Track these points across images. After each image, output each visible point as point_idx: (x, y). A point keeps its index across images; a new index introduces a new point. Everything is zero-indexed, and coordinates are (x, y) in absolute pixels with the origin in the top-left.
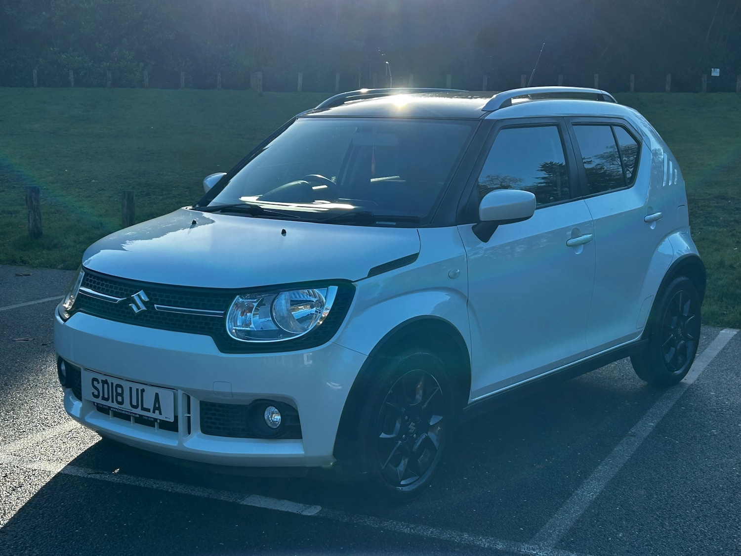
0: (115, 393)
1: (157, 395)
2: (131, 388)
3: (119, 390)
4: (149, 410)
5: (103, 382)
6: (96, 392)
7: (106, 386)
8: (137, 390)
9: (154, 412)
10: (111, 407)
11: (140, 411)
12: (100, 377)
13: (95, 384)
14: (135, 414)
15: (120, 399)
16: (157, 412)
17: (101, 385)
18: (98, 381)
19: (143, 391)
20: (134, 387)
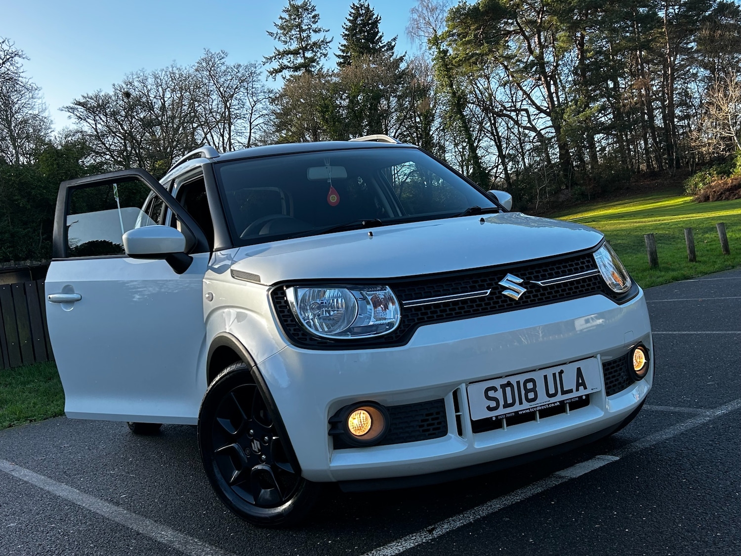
0: (523, 392)
1: (579, 370)
2: (545, 377)
3: (530, 386)
4: (571, 391)
5: (503, 387)
6: (493, 404)
7: (508, 389)
8: (554, 375)
9: (577, 390)
10: (520, 411)
11: (560, 398)
12: (497, 383)
13: (491, 394)
14: (554, 403)
15: (531, 395)
16: (581, 388)
17: (500, 391)
18: (494, 389)
19: (561, 372)
20: (549, 372)
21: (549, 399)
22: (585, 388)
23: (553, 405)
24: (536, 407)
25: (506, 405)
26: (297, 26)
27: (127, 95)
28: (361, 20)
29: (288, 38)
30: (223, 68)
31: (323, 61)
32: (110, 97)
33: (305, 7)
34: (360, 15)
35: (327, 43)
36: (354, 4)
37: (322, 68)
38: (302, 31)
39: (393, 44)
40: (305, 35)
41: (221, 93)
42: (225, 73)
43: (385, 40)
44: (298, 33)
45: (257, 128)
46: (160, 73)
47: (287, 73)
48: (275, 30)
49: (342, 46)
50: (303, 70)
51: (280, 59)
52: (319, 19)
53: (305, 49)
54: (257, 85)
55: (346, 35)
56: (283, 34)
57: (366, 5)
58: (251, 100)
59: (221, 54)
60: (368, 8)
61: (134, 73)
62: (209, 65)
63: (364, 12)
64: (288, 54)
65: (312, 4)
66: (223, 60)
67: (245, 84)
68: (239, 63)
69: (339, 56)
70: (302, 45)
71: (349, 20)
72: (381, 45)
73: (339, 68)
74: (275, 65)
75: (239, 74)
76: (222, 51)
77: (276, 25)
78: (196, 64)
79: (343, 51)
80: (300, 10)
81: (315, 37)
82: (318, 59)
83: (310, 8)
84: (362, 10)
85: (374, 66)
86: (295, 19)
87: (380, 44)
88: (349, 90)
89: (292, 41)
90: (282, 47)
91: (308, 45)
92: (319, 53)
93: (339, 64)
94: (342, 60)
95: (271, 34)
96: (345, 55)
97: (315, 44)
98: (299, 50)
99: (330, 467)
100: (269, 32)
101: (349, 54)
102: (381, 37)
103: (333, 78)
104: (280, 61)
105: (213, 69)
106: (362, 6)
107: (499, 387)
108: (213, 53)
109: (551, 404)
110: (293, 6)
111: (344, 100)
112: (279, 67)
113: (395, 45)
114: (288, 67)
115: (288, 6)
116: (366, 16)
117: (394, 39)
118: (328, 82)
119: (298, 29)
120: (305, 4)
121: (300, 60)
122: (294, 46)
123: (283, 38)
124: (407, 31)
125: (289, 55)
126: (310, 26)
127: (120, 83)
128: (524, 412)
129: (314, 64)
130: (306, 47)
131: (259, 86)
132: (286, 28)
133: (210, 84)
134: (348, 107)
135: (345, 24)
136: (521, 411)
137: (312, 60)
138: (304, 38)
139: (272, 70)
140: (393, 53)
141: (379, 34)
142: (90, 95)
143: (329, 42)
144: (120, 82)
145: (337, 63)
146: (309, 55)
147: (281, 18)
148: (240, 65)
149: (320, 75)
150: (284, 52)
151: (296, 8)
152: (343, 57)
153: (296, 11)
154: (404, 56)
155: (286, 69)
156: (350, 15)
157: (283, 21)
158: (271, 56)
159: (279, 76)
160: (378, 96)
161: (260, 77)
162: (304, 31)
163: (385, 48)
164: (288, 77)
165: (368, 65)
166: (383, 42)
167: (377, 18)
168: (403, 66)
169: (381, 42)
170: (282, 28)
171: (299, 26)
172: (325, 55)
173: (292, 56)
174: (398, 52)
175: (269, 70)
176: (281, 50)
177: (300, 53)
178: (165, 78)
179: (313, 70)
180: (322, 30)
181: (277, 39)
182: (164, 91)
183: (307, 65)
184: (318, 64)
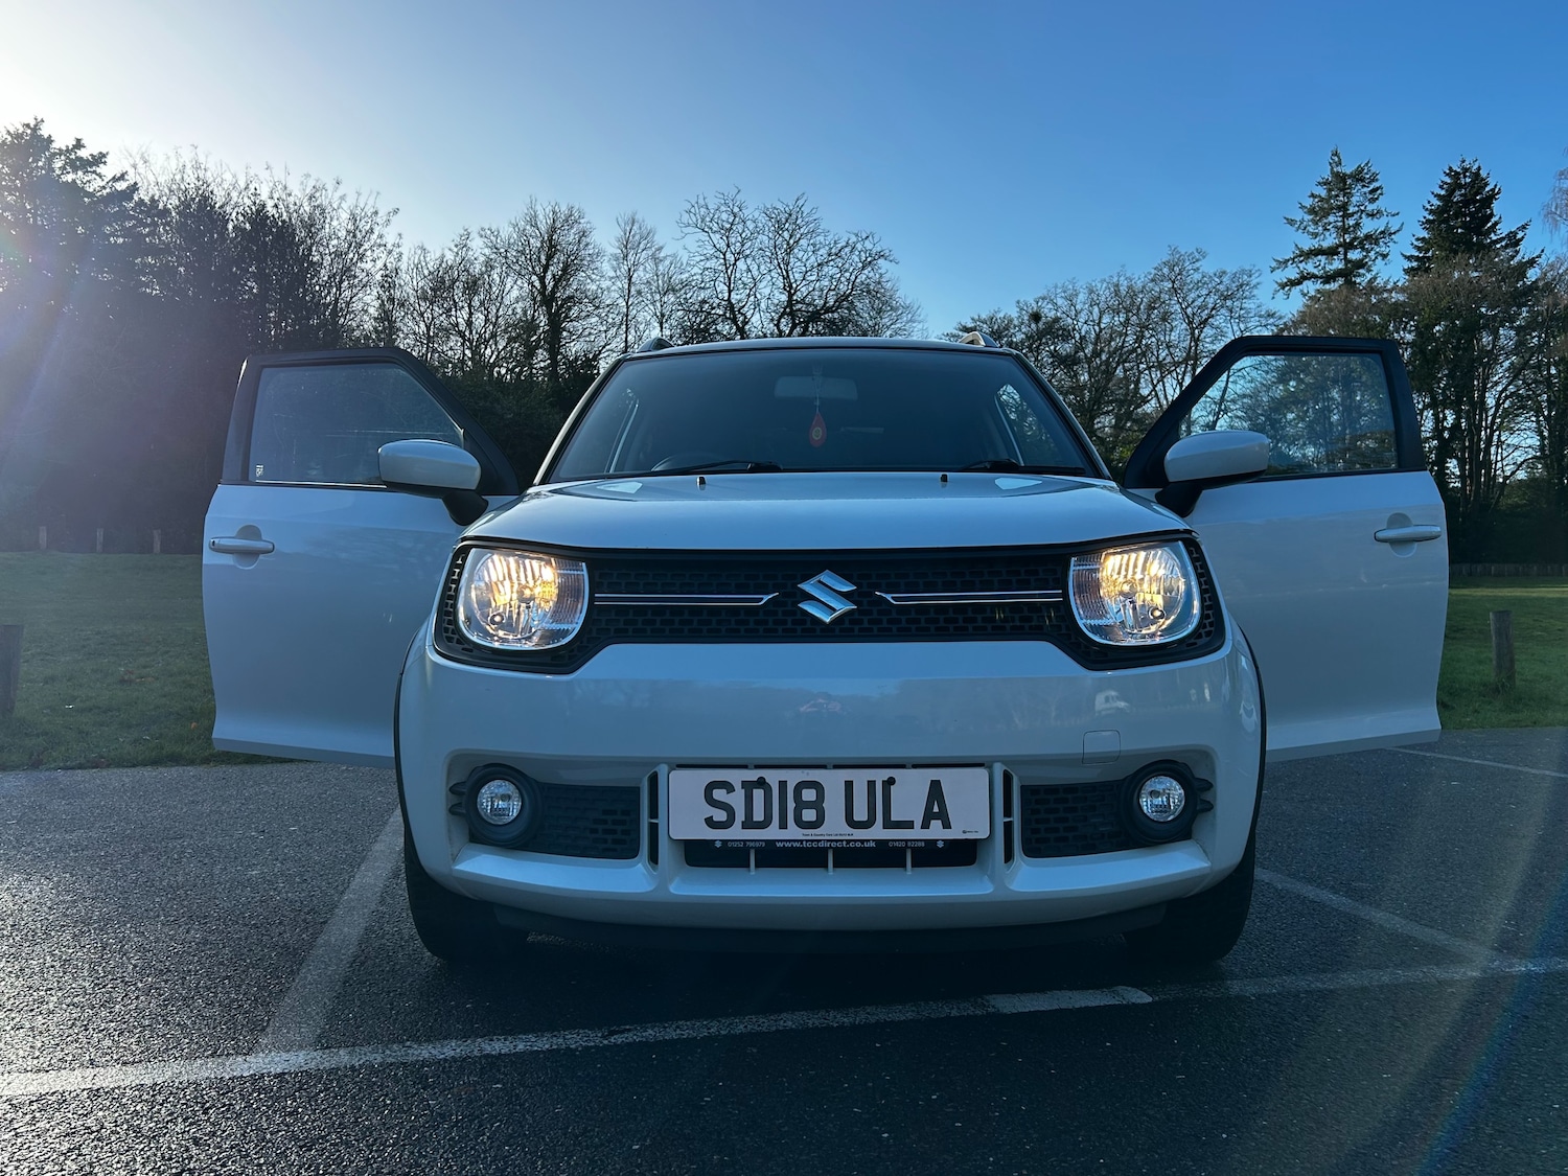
0: (791, 805)
1: (936, 789)
2: (849, 785)
3: (809, 795)
4: (909, 825)
5: (748, 786)
6: (720, 816)
7: (758, 794)
8: (871, 784)
9: (925, 825)
10: (778, 841)
11: (878, 832)
12: (735, 777)
13: (719, 794)
14: (862, 841)
15: (809, 815)
16: (936, 824)
17: (740, 793)
18: (728, 787)
19: (891, 781)
20: (860, 778)
21: (851, 831)
22: (947, 825)
23: (858, 845)
24: (819, 841)
25: (749, 824)
26: (1339, 208)
27: (1036, 317)
28: (1461, 195)
29: (1320, 228)
30: (1197, 277)
31: (1378, 266)
32: (1011, 321)
33: (1358, 176)
34: (1460, 187)
35: (1390, 234)
36: (1450, 169)
37: (1375, 278)
38: (1346, 216)
39: (1519, 237)
40: (1351, 222)
41: (1188, 317)
42: (1198, 285)
43: (1503, 230)
44: (1340, 219)
45: (1240, 374)
46: (1099, 285)
47: (1311, 287)
48: (1299, 215)
49: (1418, 239)
50: (1341, 281)
51: (1301, 262)
52: (1381, 194)
53: (1349, 246)
54: (1249, 304)
55: (1428, 221)
56: (1312, 220)
57: (1474, 170)
58: (1235, 328)
59: (1196, 254)
60: (1477, 174)
61: (1059, 285)
62: (1174, 273)
63: (1468, 180)
64: (1316, 255)
65: (1373, 170)
66: (1197, 265)
67: (1229, 303)
68: (1225, 269)
69: (1410, 258)
70: (1344, 240)
71: (1438, 196)
72: (1494, 238)
73: (1407, 277)
74: (1292, 273)
75: (1221, 287)
76: (1197, 250)
77: (1302, 207)
78: (1153, 271)
79: (1419, 249)
80: (1349, 181)
81: (1369, 226)
82: (1370, 263)
83: (1368, 176)
84: (1465, 177)
85: (1476, 274)
86: (1337, 196)
87: (1492, 235)
88: (1419, 315)
89: (1327, 234)
90: (1308, 244)
91: (1355, 239)
92: (1373, 253)
93: (1407, 271)
94: (1415, 264)
95: (1291, 222)
96: (1421, 255)
97: (1368, 237)
98: (1338, 246)
99: (451, 870)
100: (1287, 219)
101: (1430, 254)
102: (1496, 223)
103: (1393, 294)
104: (1302, 266)
105: (1179, 277)
106: (1466, 170)
107: (738, 786)
108: (1183, 253)
109: (855, 841)
110: (1336, 175)
111: (1410, 332)
112: (1298, 276)
113: (1523, 237)
114: (1315, 276)
115: (1327, 175)
116: (1473, 187)
117: (1523, 228)
118: (1384, 301)
119: (1341, 214)
120: (1360, 170)
121: (1337, 264)
122: (1330, 240)
123: (1311, 229)
124: (1545, 212)
125: (1320, 257)
126: (1362, 208)
127: (1027, 299)
128: (788, 845)
129: (1361, 271)
130: (1351, 243)
131: (1252, 306)
132: (1319, 212)
133: (1173, 302)
134: (1412, 344)
135: (1429, 202)
136: (781, 841)
137: (1360, 264)
138: (1349, 227)
139: (1285, 280)
140: (1517, 252)
141: (1493, 220)
142: (983, 316)
143: (1394, 233)
144: (1030, 299)
145: (1404, 270)
146: (1354, 255)
147: (1313, 196)
148: (1224, 272)
149: (1371, 288)
150: (1311, 251)
151: (1341, 178)
152: (1417, 259)
153: (1341, 183)
154: (1538, 257)
155: (1309, 279)
156: (1441, 187)
157: (1316, 200)
158: (1287, 258)
159: (1296, 290)
160: (1473, 327)
161: (1255, 292)
162: (1352, 215)
163: (1503, 244)
164: (1312, 293)
165: (1466, 272)
166: (1499, 232)
167: (1493, 190)
168: (1533, 274)
169: (1495, 232)
170: (1312, 211)
171: (1344, 207)
172: (1384, 256)
173: (1323, 258)
174: (1526, 251)
175: (1279, 281)
176: (1306, 248)
177: (1337, 253)
178: (1104, 294)
179: (1358, 281)
180: (1385, 213)
181: (1300, 231)
182: (1101, 313)
183: (1348, 273)
184: (1369, 271)
